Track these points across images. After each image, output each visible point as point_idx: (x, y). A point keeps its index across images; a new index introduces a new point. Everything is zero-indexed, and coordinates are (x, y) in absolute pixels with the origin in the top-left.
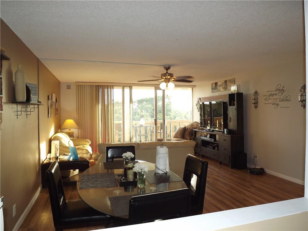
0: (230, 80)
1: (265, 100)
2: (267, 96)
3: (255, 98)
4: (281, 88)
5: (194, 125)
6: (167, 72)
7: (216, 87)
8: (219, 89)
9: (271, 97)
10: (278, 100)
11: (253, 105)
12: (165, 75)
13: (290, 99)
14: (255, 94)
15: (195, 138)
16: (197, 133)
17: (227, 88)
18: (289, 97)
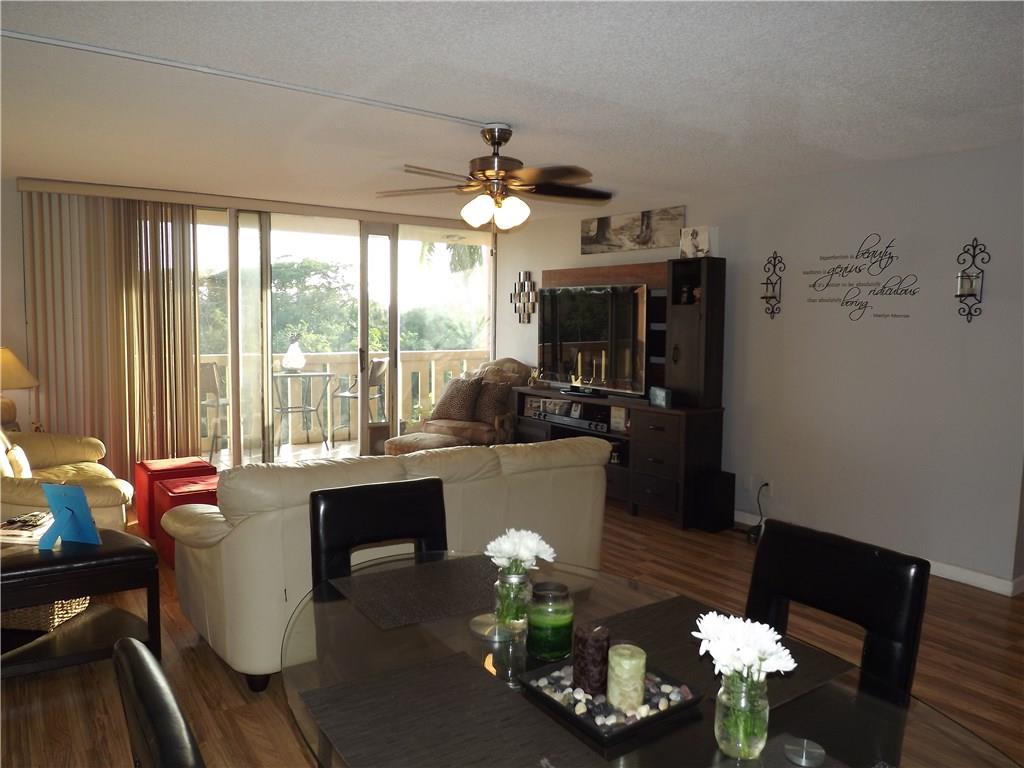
0: (665, 212)
1: (812, 288)
2: (819, 272)
3: (768, 278)
4: (881, 248)
5: (504, 369)
6: (496, 154)
7: (604, 234)
8: (617, 242)
9: (836, 279)
10: (866, 290)
11: (764, 304)
12: (484, 163)
13: (912, 288)
14: (770, 266)
15: (521, 418)
16: (528, 400)
17: (650, 237)
18: (911, 280)
